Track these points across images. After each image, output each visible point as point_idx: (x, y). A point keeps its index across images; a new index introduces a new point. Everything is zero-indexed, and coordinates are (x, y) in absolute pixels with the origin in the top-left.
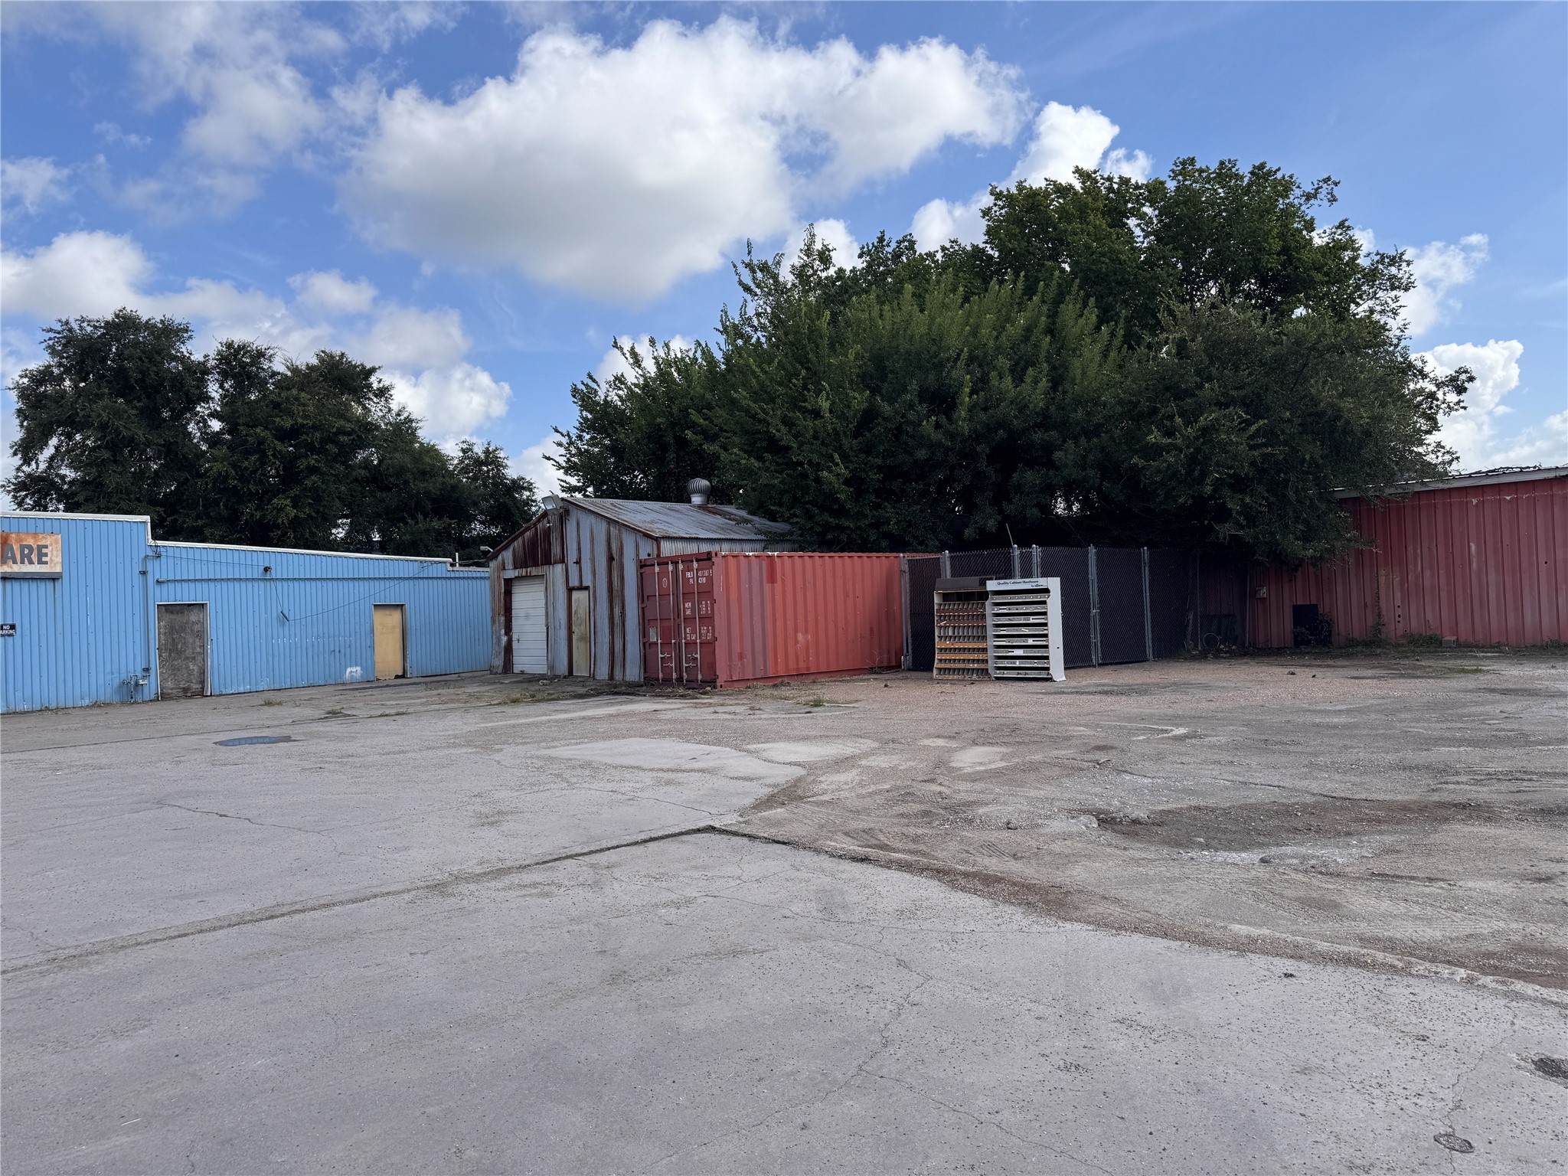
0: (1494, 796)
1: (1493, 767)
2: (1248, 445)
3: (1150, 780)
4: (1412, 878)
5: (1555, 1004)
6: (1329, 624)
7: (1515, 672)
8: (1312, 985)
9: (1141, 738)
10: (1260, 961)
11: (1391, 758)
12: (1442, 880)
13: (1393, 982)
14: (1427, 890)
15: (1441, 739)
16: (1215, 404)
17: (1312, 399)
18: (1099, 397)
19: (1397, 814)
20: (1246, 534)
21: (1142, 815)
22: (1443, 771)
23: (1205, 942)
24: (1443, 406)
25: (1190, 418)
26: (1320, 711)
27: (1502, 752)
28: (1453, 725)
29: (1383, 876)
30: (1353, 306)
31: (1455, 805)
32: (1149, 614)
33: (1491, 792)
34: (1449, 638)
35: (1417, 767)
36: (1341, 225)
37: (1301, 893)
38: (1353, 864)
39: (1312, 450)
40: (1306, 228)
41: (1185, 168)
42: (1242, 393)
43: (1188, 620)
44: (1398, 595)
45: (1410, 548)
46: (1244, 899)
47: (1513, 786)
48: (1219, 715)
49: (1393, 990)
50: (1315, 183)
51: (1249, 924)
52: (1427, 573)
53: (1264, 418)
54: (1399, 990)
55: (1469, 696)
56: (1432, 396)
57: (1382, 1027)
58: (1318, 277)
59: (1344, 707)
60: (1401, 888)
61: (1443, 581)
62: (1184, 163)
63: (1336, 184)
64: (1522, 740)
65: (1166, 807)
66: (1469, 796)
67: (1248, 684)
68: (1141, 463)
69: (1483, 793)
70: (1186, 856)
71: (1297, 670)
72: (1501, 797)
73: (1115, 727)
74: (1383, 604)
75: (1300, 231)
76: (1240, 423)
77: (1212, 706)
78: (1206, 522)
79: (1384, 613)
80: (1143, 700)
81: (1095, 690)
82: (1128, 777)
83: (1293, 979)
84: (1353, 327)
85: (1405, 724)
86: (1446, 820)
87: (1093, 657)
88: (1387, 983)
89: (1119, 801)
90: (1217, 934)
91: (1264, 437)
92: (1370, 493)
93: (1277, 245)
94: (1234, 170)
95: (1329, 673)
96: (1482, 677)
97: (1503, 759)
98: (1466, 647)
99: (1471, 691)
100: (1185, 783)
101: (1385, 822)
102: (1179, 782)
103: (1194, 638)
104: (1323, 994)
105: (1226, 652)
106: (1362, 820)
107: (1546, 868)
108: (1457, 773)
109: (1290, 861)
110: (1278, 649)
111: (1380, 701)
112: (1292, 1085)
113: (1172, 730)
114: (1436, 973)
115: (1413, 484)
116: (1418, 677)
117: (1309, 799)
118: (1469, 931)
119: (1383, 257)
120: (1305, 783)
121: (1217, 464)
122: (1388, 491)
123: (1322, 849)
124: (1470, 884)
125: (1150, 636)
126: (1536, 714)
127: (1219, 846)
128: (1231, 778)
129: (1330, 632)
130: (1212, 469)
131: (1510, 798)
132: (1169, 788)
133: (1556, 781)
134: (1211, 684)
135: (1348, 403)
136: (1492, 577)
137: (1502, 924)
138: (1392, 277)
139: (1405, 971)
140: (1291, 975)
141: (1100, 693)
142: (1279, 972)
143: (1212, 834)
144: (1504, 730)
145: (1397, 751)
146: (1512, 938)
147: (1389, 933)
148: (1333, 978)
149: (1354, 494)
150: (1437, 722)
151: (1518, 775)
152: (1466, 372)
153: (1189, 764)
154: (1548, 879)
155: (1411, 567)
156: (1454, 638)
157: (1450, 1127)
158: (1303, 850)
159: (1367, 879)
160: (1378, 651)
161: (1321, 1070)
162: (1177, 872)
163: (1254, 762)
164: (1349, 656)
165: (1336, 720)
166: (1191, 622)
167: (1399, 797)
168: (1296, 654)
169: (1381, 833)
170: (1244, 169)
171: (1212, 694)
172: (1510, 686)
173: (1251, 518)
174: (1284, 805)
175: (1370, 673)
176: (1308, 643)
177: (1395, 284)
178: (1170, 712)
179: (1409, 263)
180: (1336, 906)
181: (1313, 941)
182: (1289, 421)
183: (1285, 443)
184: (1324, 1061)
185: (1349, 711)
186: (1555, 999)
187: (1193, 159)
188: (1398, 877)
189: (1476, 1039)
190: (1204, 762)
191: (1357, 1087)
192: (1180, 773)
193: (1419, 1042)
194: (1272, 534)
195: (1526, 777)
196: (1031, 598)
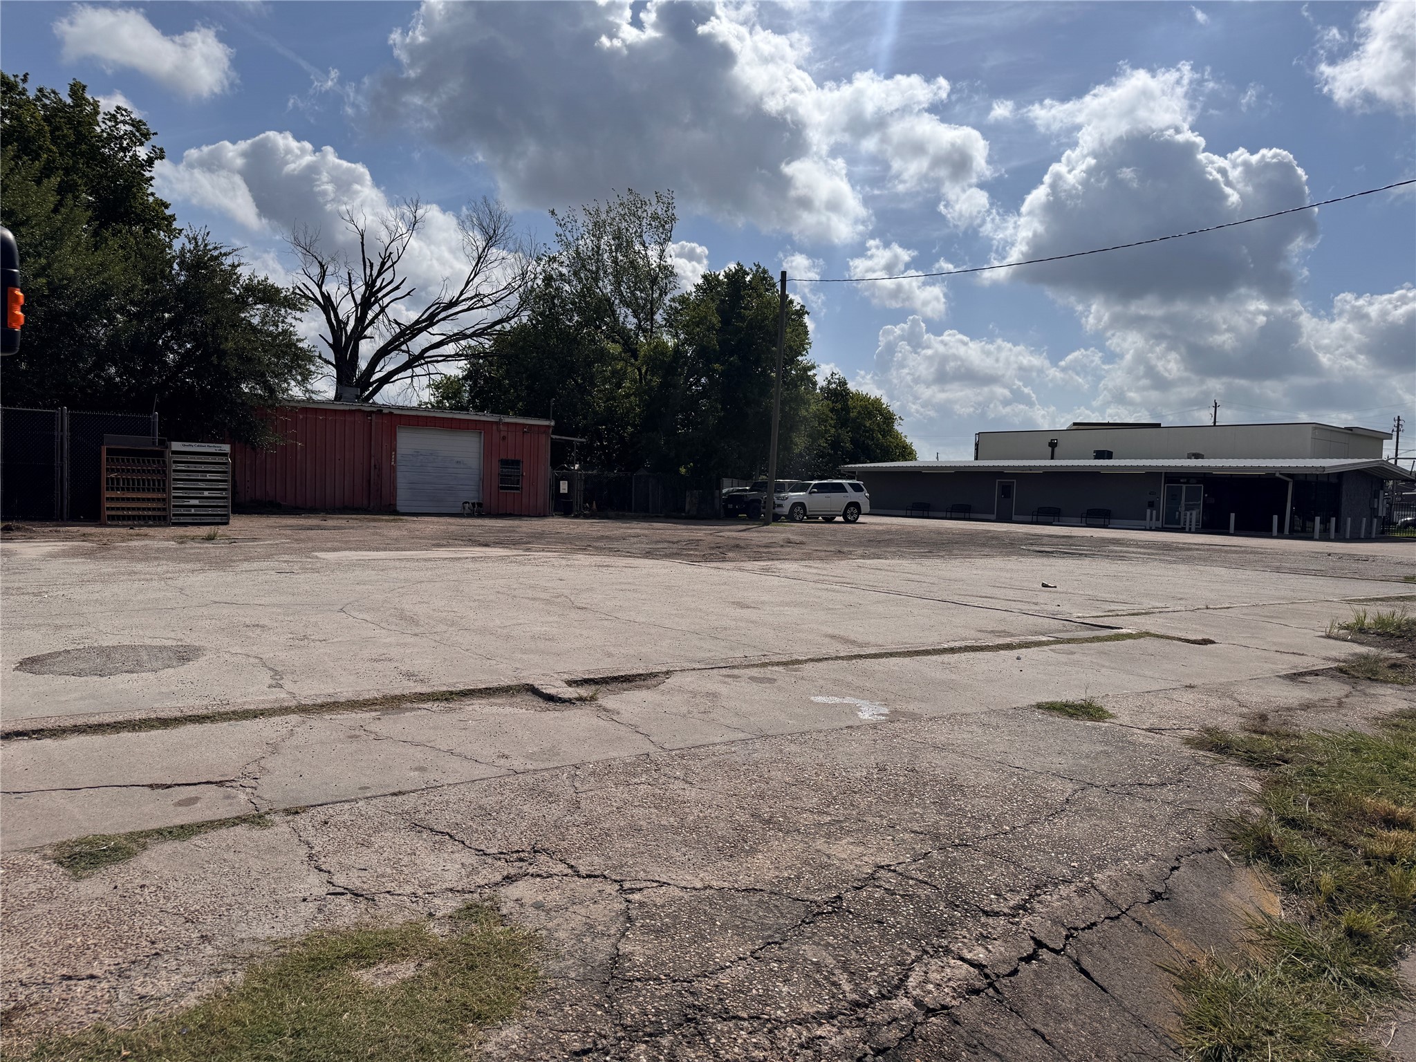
44: (248, 473)
52: (269, 460)
136: (309, 466)
155: (258, 456)
196: (210, 459)
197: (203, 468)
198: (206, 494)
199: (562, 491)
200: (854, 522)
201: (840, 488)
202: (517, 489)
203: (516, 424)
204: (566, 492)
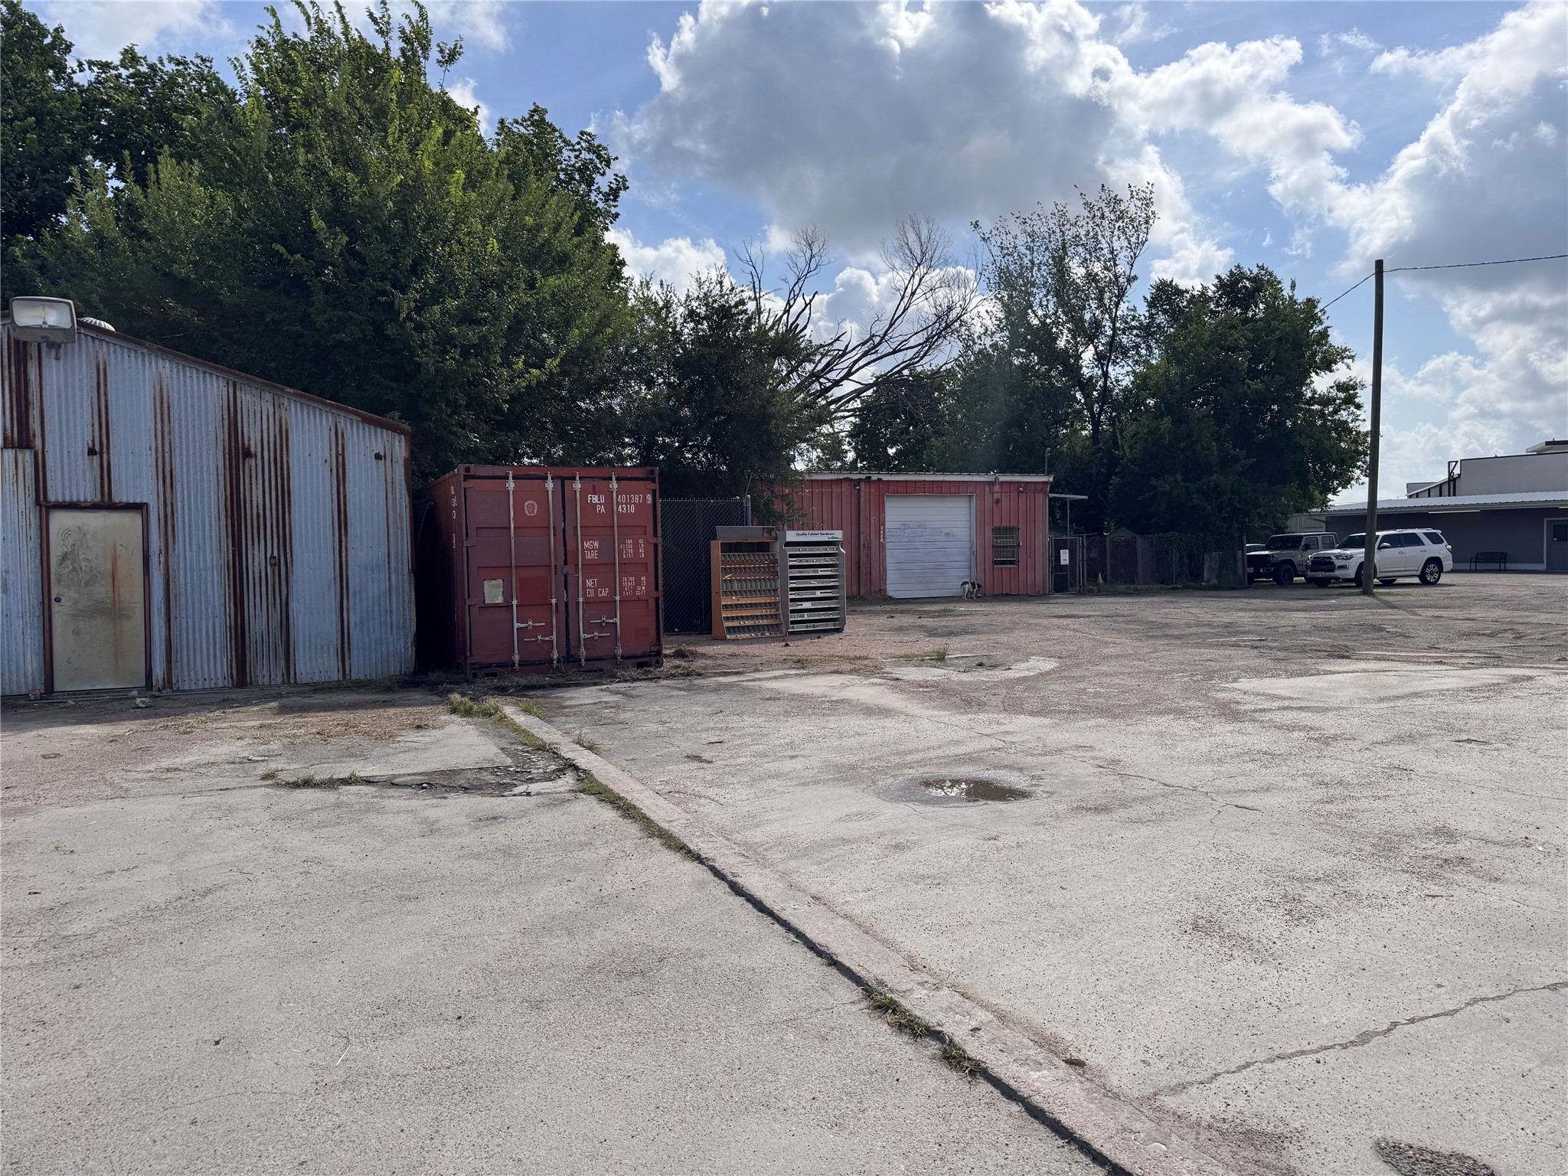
196: (821, 550)
197: (815, 561)
198: (818, 594)
199: (1062, 563)
200: (1435, 584)
201: (1414, 540)
202: (1012, 562)
203: (1010, 483)
204: (1067, 563)
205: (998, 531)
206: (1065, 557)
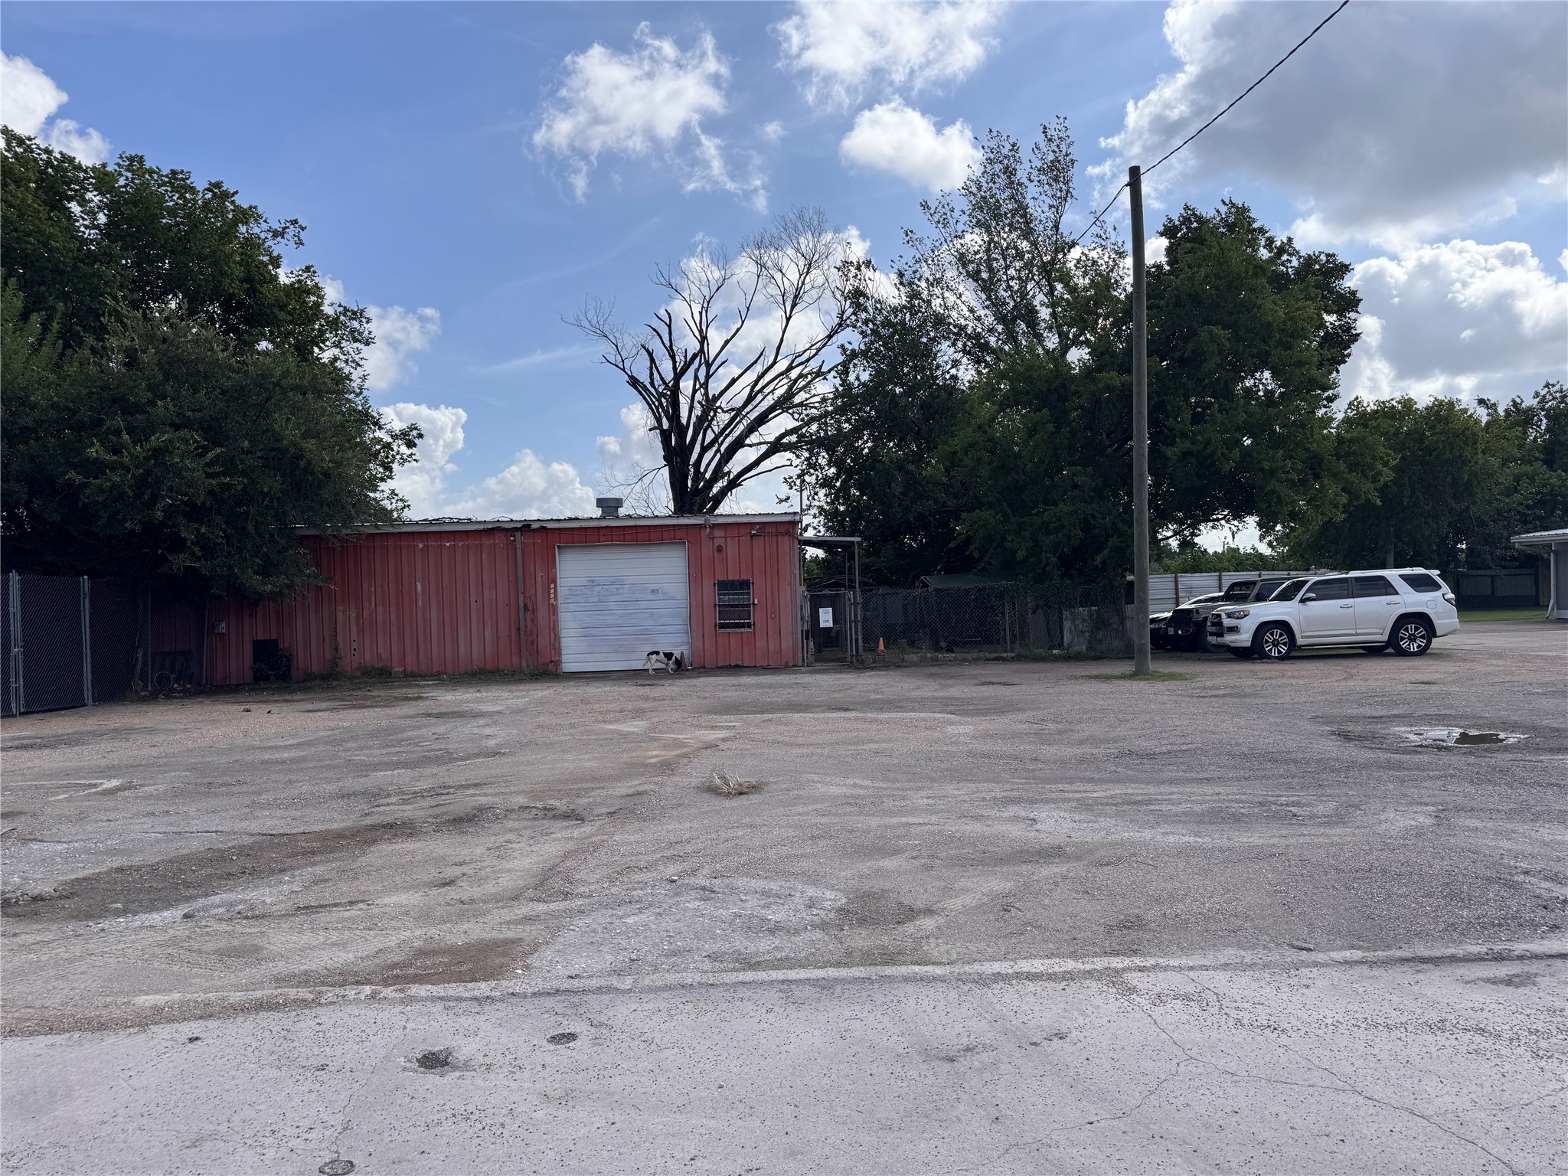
0: (417, 813)
1: (422, 785)
2: (205, 472)
3: (65, 846)
4: (335, 905)
5: (441, 998)
6: (288, 659)
7: (449, 697)
8: (218, 1043)
9: (61, 797)
10: (162, 1032)
11: (332, 788)
12: (362, 901)
13: (302, 1017)
14: (347, 914)
15: (380, 764)
16: (171, 425)
17: (273, 435)
18: (28, 397)
19: (331, 843)
20: (204, 567)
21: (47, 889)
22: (375, 795)
23: (100, 1026)
24: (398, 457)
25: (140, 435)
26: (271, 748)
27: (428, 771)
28: (393, 750)
29: (309, 909)
30: (316, 350)
31: (384, 826)
32: (89, 652)
33: (415, 809)
34: (398, 669)
35: (354, 794)
36: (308, 269)
37: (222, 944)
38: (281, 902)
39: (272, 484)
40: (272, 264)
41: (135, 163)
42: (198, 415)
43: (137, 658)
44: (354, 630)
45: (365, 586)
46: (156, 964)
47: (432, 802)
48: (161, 761)
49: (302, 1025)
50: (282, 221)
51: (157, 992)
52: (380, 609)
53: (221, 446)
54: (306, 1024)
55: (409, 722)
56: (388, 446)
57: (284, 1068)
58: (282, 315)
59: (294, 742)
60: (323, 918)
61: (393, 616)
62: (131, 159)
63: (303, 229)
64: (447, 758)
65: (81, 874)
66: (396, 816)
67: (199, 725)
68: (79, 479)
69: (408, 812)
70: (95, 927)
71: (253, 707)
72: (422, 813)
73: (29, 787)
74: (340, 639)
75: (266, 265)
76: (196, 448)
77: (155, 751)
78: (160, 551)
79: (341, 646)
80: (70, 752)
81: (10, 745)
82: (35, 846)
83: (199, 1042)
84: (316, 371)
85: (349, 753)
86: (374, 841)
87: (13, 705)
88: (296, 1019)
89: (19, 877)
90: (117, 1013)
91: (222, 466)
92: (329, 532)
93: (239, 272)
94: (188, 182)
95: (285, 707)
96: (421, 703)
97: (427, 778)
98: (412, 677)
99: (410, 717)
100: (109, 842)
101: (319, 852)
102: (102, 842)
103: (143, 677)
104: (228, 1050)
105: (179, 692)
106: (297, 854)
107: (450, 872)
108: (389, 795)
109: (216, 911)
110: (237, 686)
111: (330, 733)
112: (179, 1165)
113: (102, 784)
114: (343, 996)
115: (368, 527)
116: (368, 707)
117: (247, 840)
118: (379, 946)
119: (346, 310)
120: (245, 824)
121: (170, 489)
122: (345, 531)
123: (252, 892)
124: (386, 900)
125: (90, 678)
126: (459, 734)
127: (139, 909)
128: (164, 830)
129: (289, 667)
130: (164, 493)
131: (431, 812)
132: (88, 851)
133: (468, 792)
134: (158, 727)
135: (310, 444)
136: (434, 614)
137: (408, 933)
138: (353, 331)
139: (317, 1003)
140: (197, 1039)
141: (17, 747)
142: (184, 1038)
143: (133, 896)
144: (434, 750)
145: (339, 780)
146: (415, 944)
147: (306, 967)
148: (242, 1029)
149: (312, 532)
150: (379, 748)
151: (439, 791)
152: (416, 429)
153: (117, 820)
154: (450, 883)
155: (366, 604)
156: (402, 669)
157: (336, 1152)
158: (232, 896)
159: (292, 915)
160: (335, 683)
161: (213, 1136)
162: (78, 951)
163: (192, 809)
164: (307, 690)
165: (285, 755)
166: (140, 660)
167: (335, 826)
168: (255, 690)
169: (314, 864)
170: (200, 183)
171: (158, 739)
172: (444, 710)
173: (209, 550)
174: (219, 850)
175: (324, 705)
176: (267, 678)
177: (355, 337)
178: (103, 763)
179: (368, 321)
180: (256, 949)
181: (226, 994)
182: (249, 452)
183: (243, 474)
184: (219, 1124)
185: (299, 745)
186: (442, 994)
187: (142, 157)
188: (322, 906)
189: (371, 1054)
190: (136, 815)
191: (249, 1142)
192: (104, 832)
193: (319, 1073)
194: (230, 567)
195: (444, 791)
199: (822, 625)
200: (1416, 654)
201: (1384, 587)
202: (749, 625)
204: (830, 624)
205: (724, 586)
206: (826, 618)
